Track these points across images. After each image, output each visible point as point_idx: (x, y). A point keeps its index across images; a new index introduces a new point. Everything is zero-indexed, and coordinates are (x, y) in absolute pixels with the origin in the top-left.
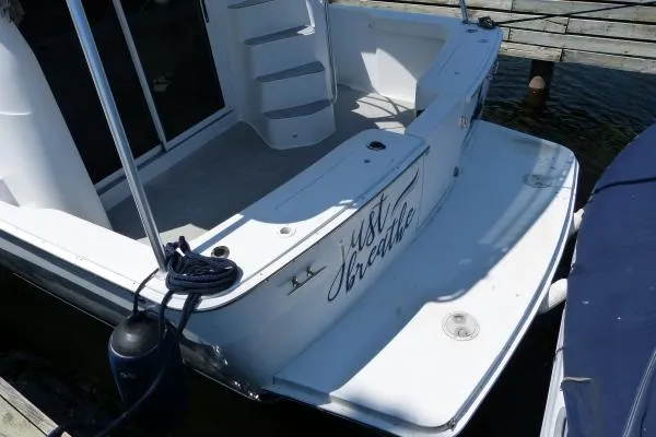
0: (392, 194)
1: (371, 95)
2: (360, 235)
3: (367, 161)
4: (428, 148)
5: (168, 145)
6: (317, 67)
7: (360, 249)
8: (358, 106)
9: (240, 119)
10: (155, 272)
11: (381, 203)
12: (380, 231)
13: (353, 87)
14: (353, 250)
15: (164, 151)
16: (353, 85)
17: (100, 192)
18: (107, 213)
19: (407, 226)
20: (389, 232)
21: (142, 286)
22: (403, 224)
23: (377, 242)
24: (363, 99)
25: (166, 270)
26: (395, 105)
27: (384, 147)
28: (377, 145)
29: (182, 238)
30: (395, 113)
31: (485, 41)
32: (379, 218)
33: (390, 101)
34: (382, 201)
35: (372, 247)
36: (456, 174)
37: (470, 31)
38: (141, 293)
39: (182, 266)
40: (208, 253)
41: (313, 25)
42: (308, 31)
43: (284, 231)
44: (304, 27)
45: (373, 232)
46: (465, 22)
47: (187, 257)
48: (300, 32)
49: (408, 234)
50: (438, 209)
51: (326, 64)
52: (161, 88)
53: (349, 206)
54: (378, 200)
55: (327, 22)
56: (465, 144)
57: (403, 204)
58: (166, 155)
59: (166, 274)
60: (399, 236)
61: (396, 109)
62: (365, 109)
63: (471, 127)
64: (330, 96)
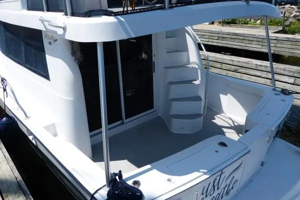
0: (227, 171)
1: (222, 114)
2: (207, 190)
3: (217, 152)
4: (250, 151)
5: (125, 121)
6: (198, 99)
7: (206, 196)
8: (215, 119)
9: (159, 115)
10: (104, 186)
11: (221, 175)
12: (218, 189)
13: (213, 109)
14: (202, 197)
15: (123, 123)
16: (214, 108)
17: (91, 137)
18: (92, 146)
19: (232, 188)
20: (223, 190)
21: (96, 192)
22: (230, 187)
23: (215, 194)
24: (218, 116)
25: (109, 187)
26: (233, 121)
27: (226, 146)
28: (223, 144)
29: (120, 172)
30: (233, 125)
31: (284, 101)
32: (219, 182)
33: (231, 119)
34: (222, 173)
35: (212, 196)
36: (262, 165)
37: (276, 94)
38: (94, 195)
39: (117, 187)
40: (130, 183)
41: (200, 79)
42: (197, 82)
43: (169, 180)
44: (196, 80)
45: (214, 189)
46: (274, 90)
47: (120, 182)
48: (194, 82)
49: (232, 192)
50: (250, 181)
51: (203, 97)
52: (129, 95)
53: (205, 174)
54: (220, 173)
55: (207, 79)
56: (269, 150)
57: (232, 177)
58: (124, 125)
59: (109, 189)
60: (227, 193)
61: (234, 124)
62: (218, 121)
63: (273, 141)
64: (202, 112)
